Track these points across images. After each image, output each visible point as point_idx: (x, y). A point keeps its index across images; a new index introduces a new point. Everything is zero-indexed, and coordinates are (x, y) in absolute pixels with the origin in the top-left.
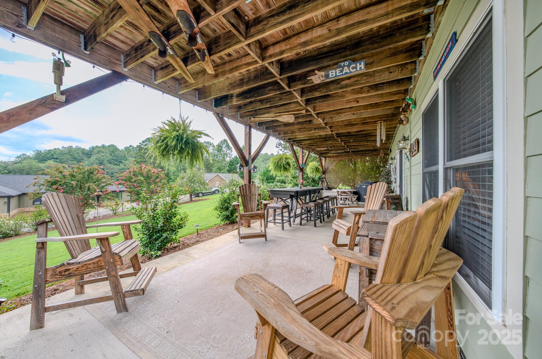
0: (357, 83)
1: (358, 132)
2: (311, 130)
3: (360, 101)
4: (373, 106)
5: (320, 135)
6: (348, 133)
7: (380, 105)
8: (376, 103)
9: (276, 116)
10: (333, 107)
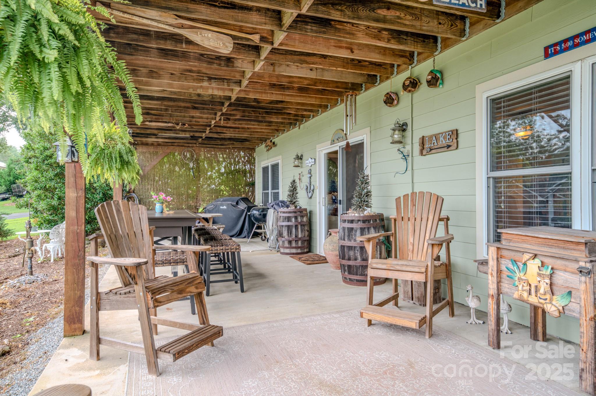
0: (399, 21)
1: (272, 102)
2: (202, 80)
3: (356, 51)
4: (355, 65)
5: (199, 95)
6: (256, 100)
7: (365, 66)
8: (360, 61)
9: (182, 27)
10: (312, 47)
